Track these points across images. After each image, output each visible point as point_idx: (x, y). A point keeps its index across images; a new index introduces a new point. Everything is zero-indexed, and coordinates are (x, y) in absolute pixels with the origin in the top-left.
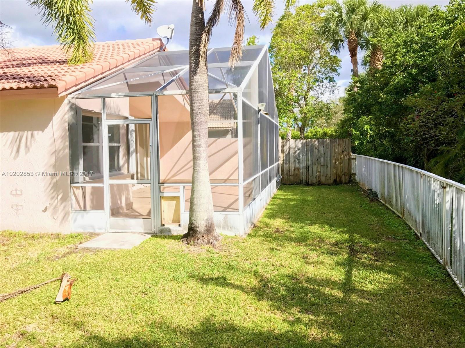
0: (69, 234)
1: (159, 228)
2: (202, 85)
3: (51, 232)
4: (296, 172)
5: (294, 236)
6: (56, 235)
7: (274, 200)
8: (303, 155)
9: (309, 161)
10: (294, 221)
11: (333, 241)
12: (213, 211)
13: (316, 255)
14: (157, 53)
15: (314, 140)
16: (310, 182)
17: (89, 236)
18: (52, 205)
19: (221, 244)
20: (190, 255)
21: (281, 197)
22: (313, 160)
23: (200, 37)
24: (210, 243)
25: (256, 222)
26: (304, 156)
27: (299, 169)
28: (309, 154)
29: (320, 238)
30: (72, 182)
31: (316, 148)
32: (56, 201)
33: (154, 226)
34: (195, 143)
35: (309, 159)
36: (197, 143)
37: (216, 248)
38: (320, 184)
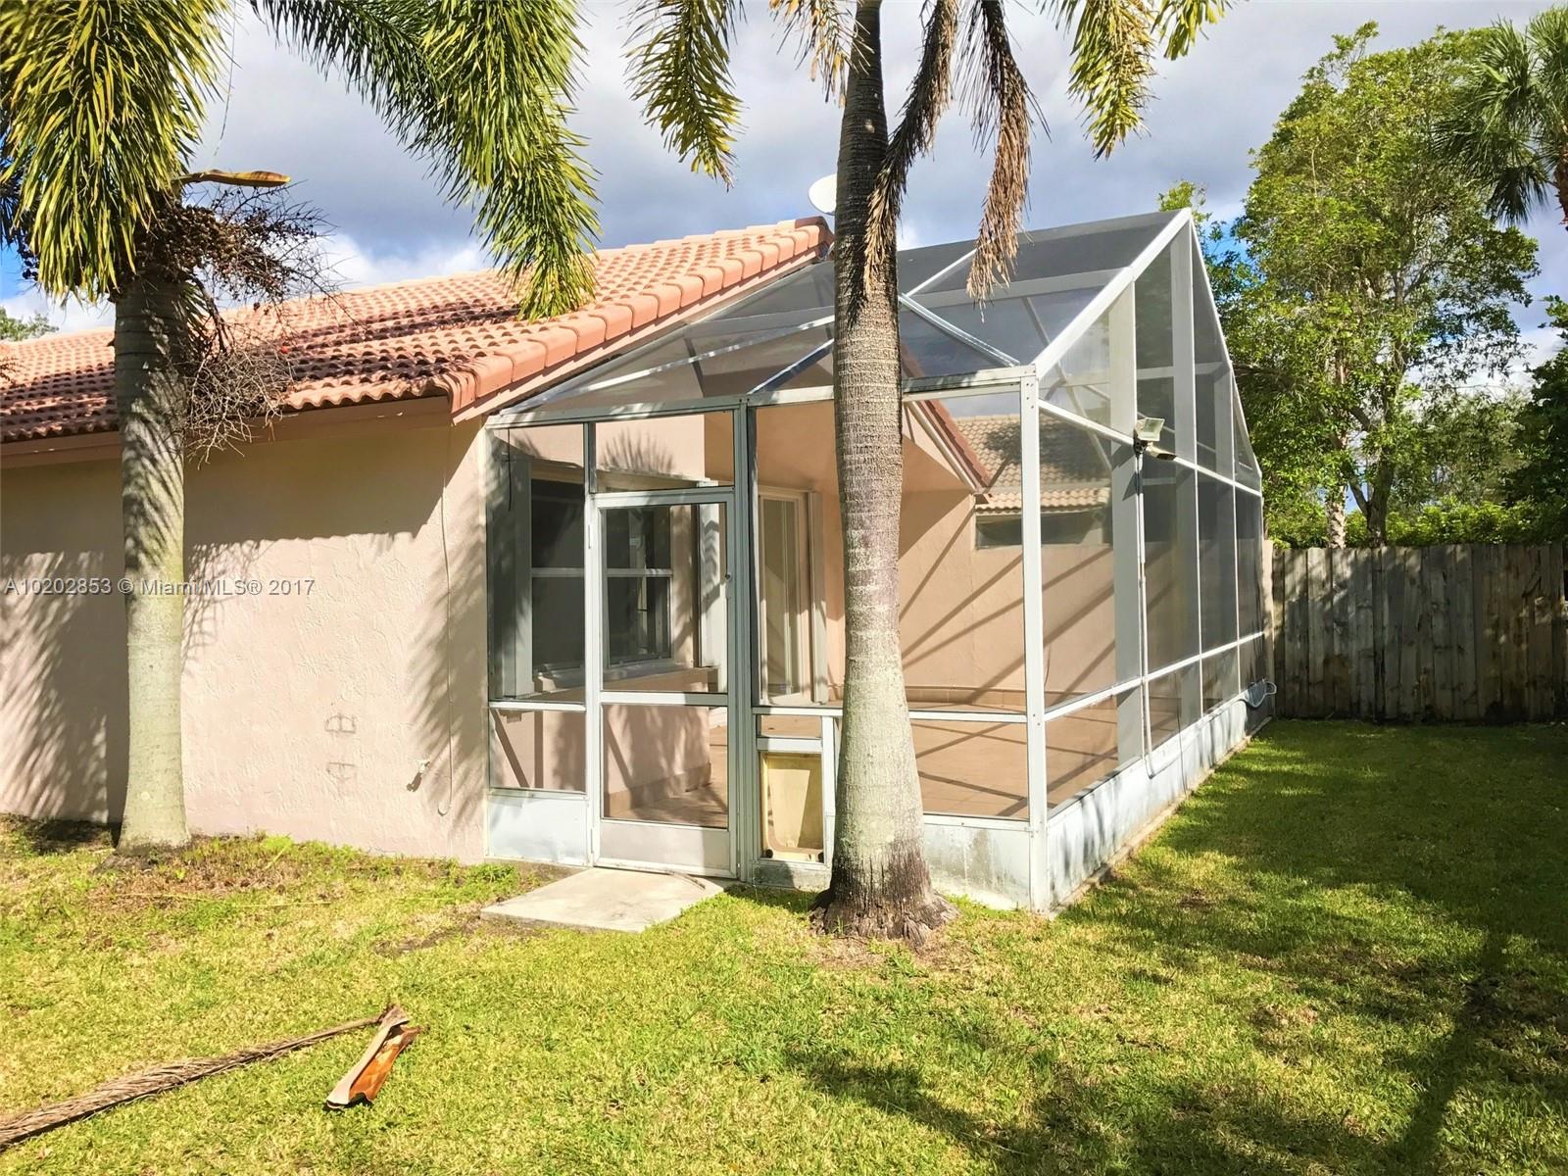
0: (479, 863)
1: (752, 863)
2: (874, 364)
3: (428, 856)
4: (1335, 670)
5: (1248, 924)
6: (440, 867)
7: (1223, 775)
8: (1359, 608)
9: (1386, 631)
10: (1272, 865)
11: (1408, 957)
12: (920, 811)
13: (1311, 1013)
14: (810, 267)
15: (1402, 551)
16: (1390, 710)
17: (537, 875)
18: (432, 765)
19: (945, 939)
20: (822, 972)
21: (1255, 767)
22: (1399, 628)
23: (865, 200)
24: (900, 931)
25: (1117, 861)
26: (1363, 612)
27: (1343, 660)
28: (1386, 603)
29: (1356, 942)
30: (495, 694)
31: (1413, 582)
32: (445, 754)
33: (738, 853)
34: (852, 569)
35: (1386, 622)
36: (859, 568)
37: (921, 955)
38: (1430, 718)
